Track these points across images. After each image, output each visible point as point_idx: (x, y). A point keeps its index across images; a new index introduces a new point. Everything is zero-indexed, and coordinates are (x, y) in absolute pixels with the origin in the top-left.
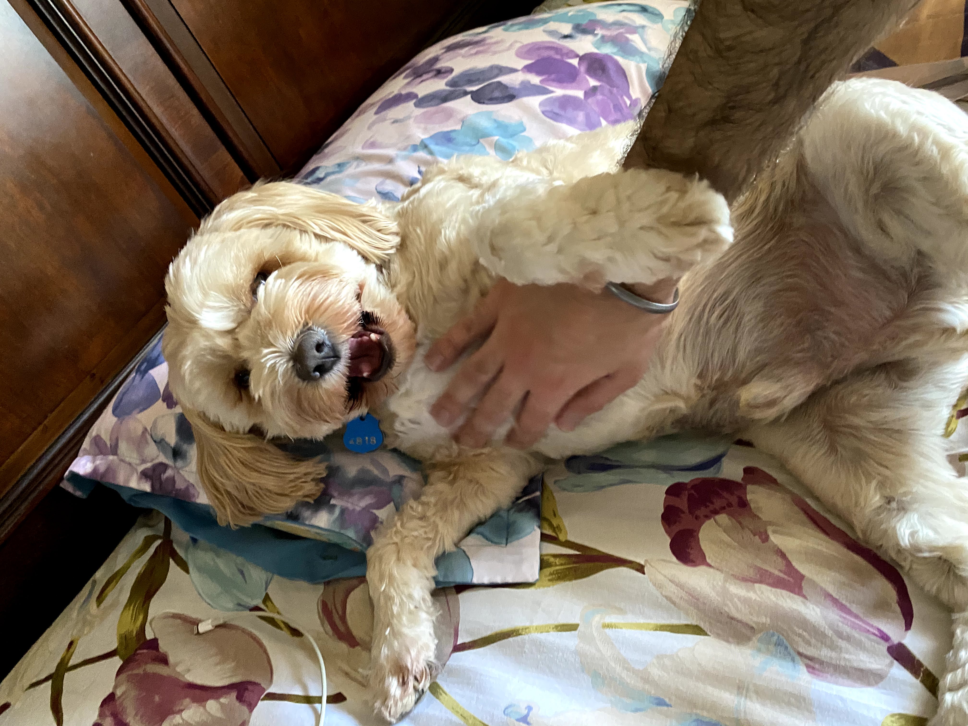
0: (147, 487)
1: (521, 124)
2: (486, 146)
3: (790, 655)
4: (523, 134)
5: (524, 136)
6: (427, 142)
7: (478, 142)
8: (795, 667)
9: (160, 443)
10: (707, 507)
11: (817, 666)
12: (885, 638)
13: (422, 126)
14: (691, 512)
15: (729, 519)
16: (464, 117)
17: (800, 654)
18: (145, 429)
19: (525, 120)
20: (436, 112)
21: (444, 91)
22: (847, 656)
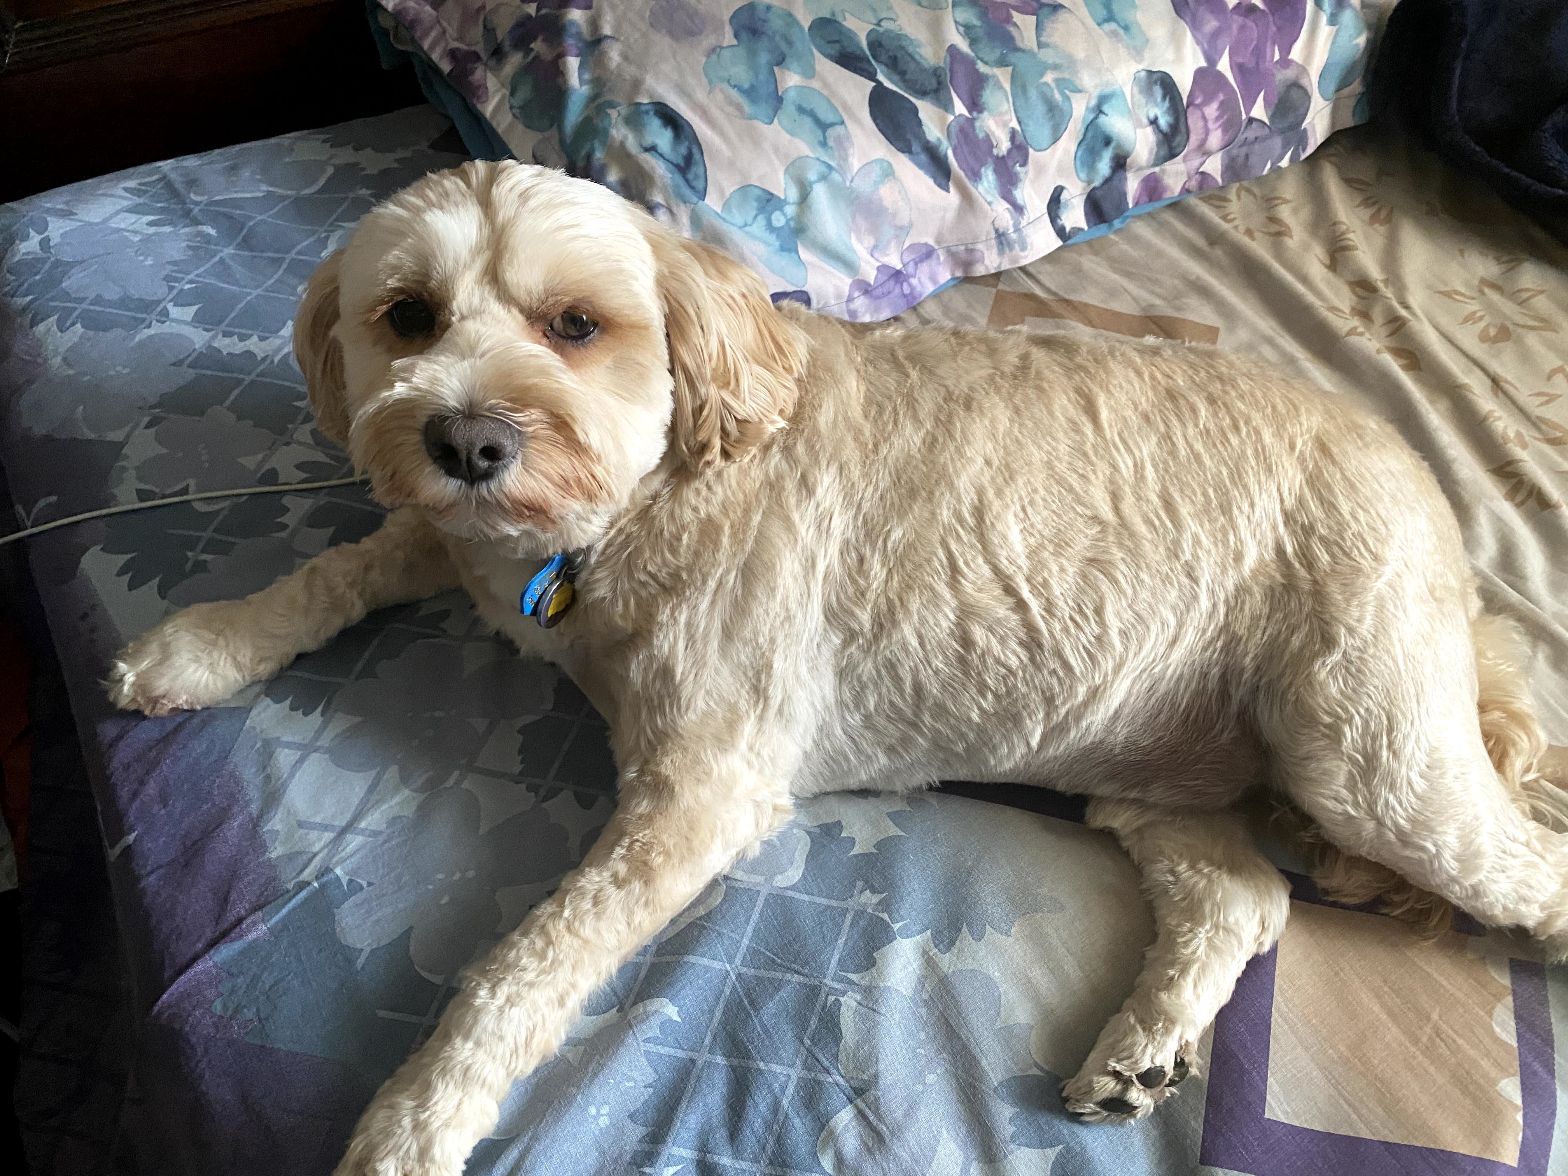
0: (446, 67)
9: (489, 31)
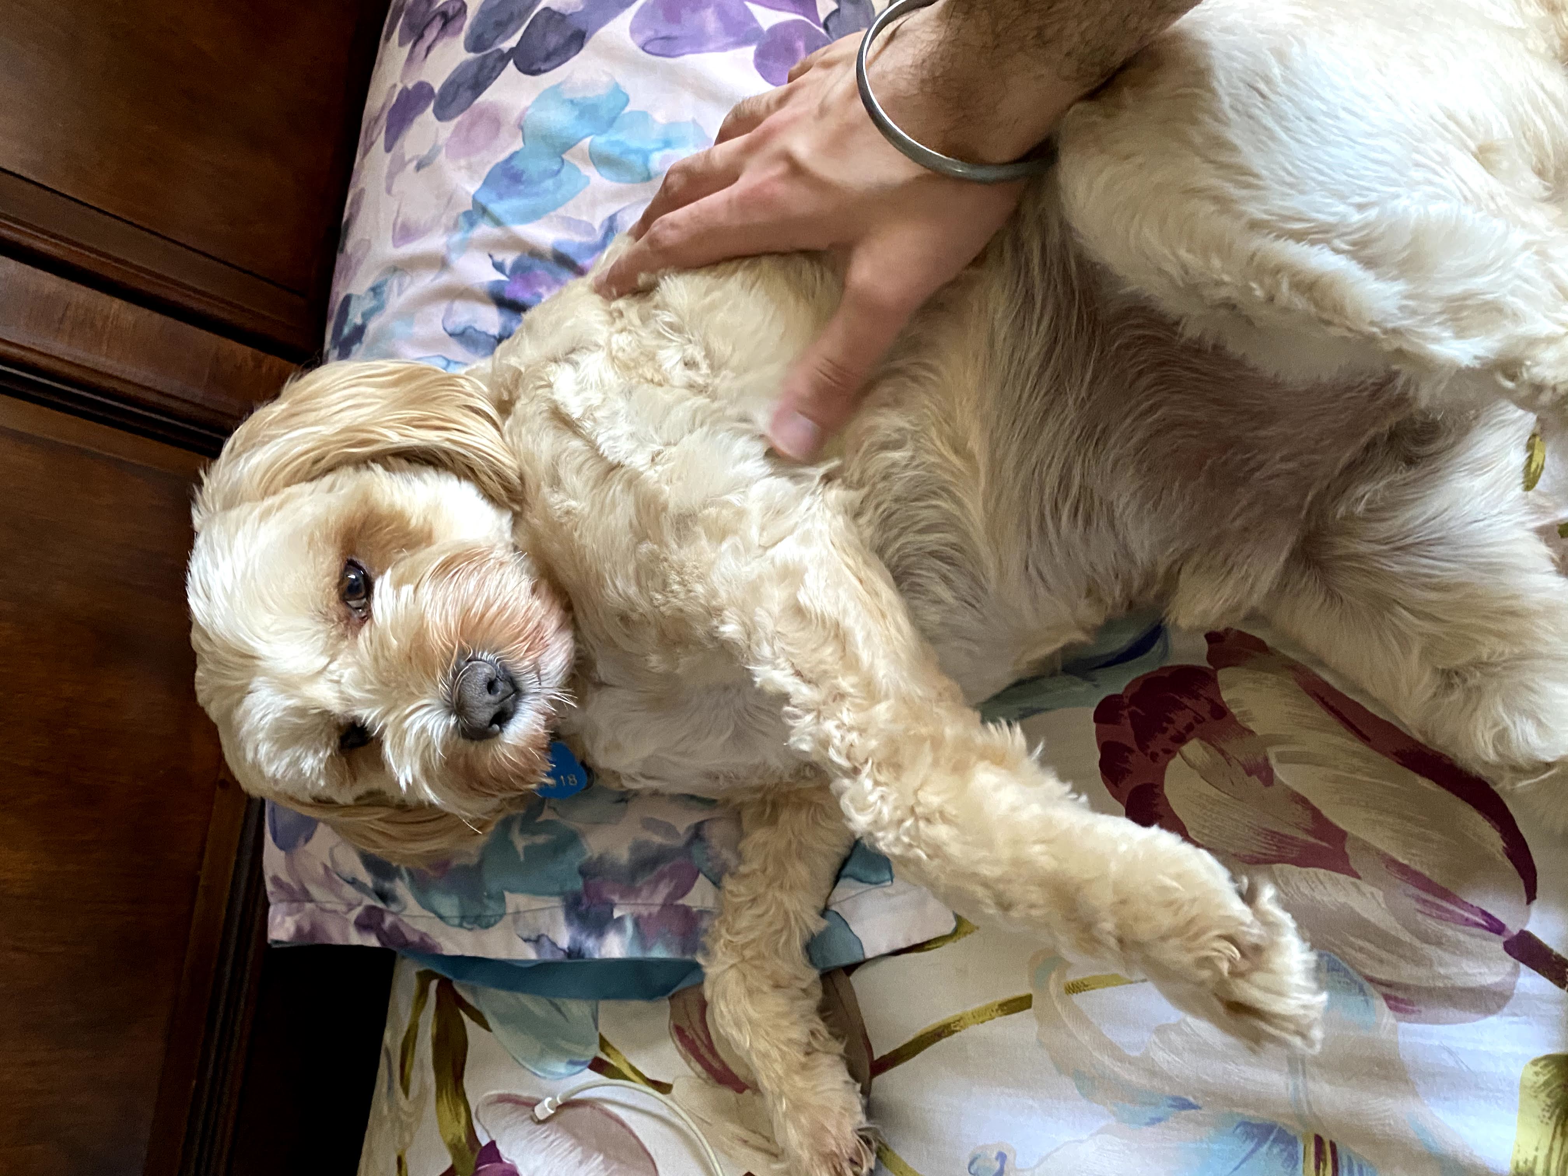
0: (372, 940)
1: (617, 89)
2: (581, 166)
3: (1355, 982)
4: (628, 109)
5: (631, 112)
6: (482, 199)
7: (563, 161)
8: (1367, 1002)
9: (354, 883)
10: (1164, 730)
11: (1400, 995)
12: (1496, 927)
13: (463, 162)
14: (1143, 747)
15: (1205, 748)
16: (521, 118)
17: (1371, 980)
18: (326, 867)
19: (622, 77)
20: (473, 124)
21: (467, 65)
22: (1442, 971)
